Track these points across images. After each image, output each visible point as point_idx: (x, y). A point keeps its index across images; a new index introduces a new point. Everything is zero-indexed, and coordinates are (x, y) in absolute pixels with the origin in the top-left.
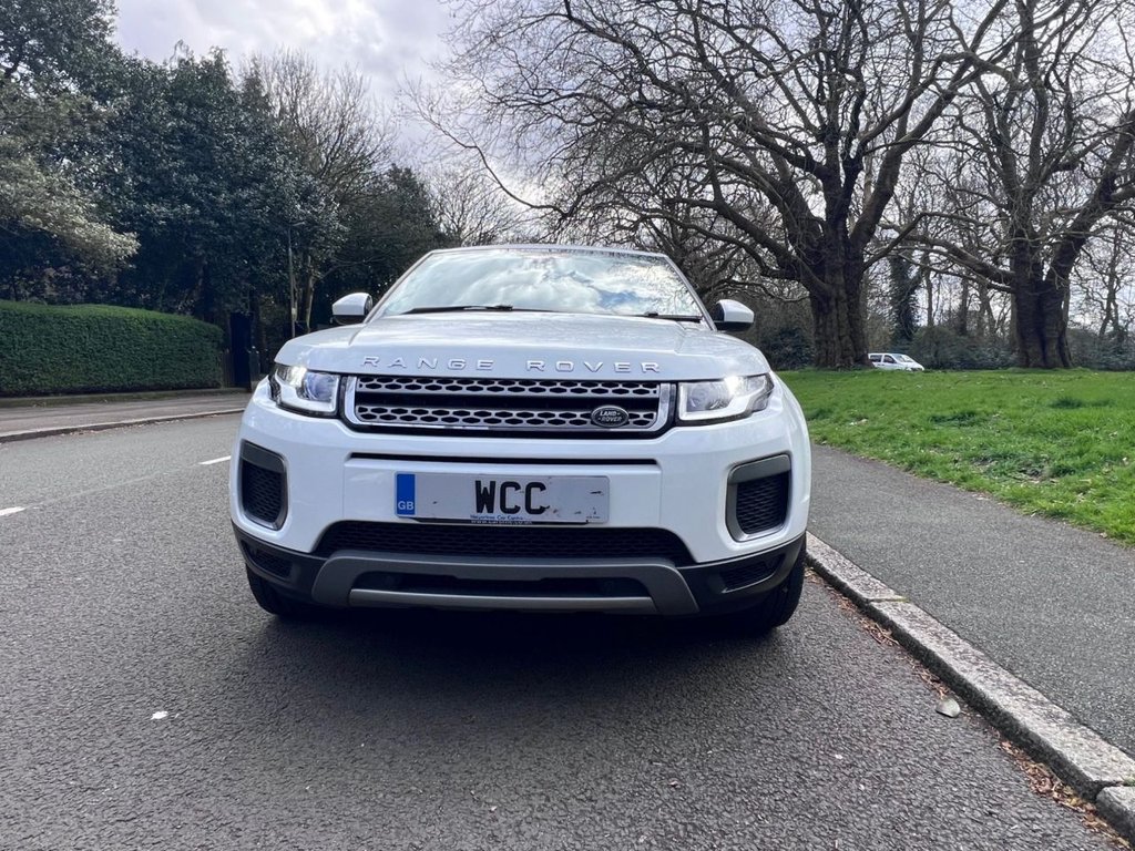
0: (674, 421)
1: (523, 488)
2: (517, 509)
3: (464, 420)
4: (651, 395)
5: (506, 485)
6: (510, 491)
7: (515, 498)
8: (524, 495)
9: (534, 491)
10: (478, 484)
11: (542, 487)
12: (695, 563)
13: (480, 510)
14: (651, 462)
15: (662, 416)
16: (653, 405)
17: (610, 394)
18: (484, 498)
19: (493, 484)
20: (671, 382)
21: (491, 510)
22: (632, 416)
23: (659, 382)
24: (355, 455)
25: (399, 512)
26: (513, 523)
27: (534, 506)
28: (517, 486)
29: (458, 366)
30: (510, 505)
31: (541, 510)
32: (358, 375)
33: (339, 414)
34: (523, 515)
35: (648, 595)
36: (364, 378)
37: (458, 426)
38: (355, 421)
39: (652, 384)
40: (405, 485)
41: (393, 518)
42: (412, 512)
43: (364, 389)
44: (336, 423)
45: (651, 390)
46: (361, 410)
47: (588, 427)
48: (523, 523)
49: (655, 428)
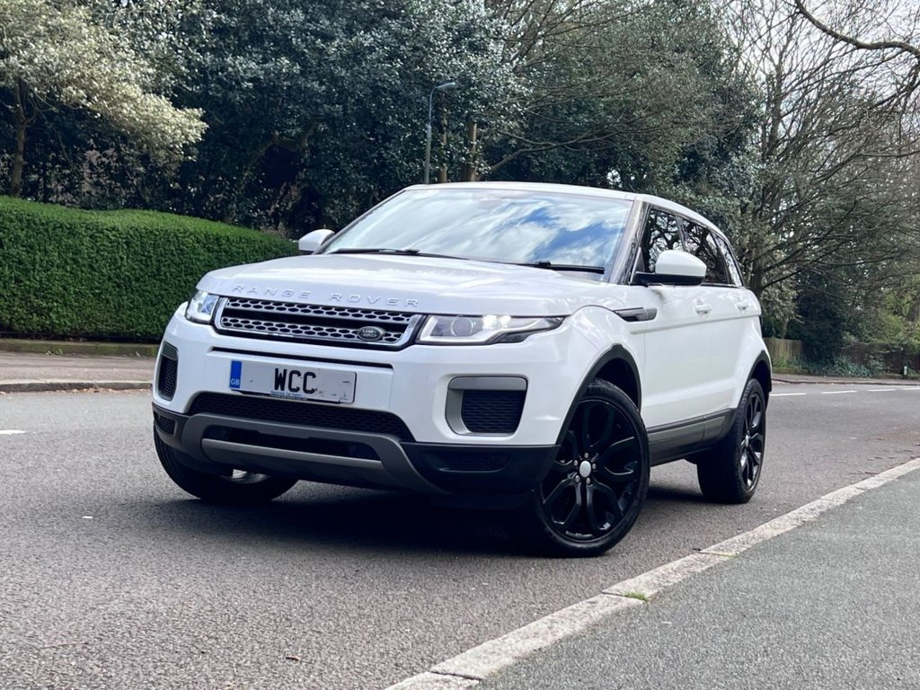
0: (414, 340)
1: (303, 376)
2: (298, 389)
3: (281, 330)
4: (405, 322)
5: (292, 373)
6: (295, 376)
7: (298, 381)
8: (302, 380)
9: (309, 378)
10: (277, 370)
11: (314, 376)
12: (415, 441)
13: (276, 388)
14: (389, 366)
15: (406, 336)
16: (402, 328)
17: (377, 319)
18: (280, 381)
19: (285, 371)
20: (423, 314)
21: (283, 389)
22: (386, 335)
23: (414, 314)
24: (215, 349)
25: (231, 386)
26: (296, 398)
27: (308, 388)
28: (299, 374)
29: (289, 294)
30: (294, 386)
31: (312, 391)
32: (229, 297)
33: (212, 323)
34: (301, 393)
35: (379, 460)
36: (232, 299)
37: (275, 334)
38: (220, 327)
39: (408, 315)
40: (236, 369)
41: (227, 390)
42: (238, 387)
43: (230, 307)
44: (209, 328)
45: (406, 318)
46: (225, 320)
47: (355, 340)
48: (302, 399)
49: (398, 344)
